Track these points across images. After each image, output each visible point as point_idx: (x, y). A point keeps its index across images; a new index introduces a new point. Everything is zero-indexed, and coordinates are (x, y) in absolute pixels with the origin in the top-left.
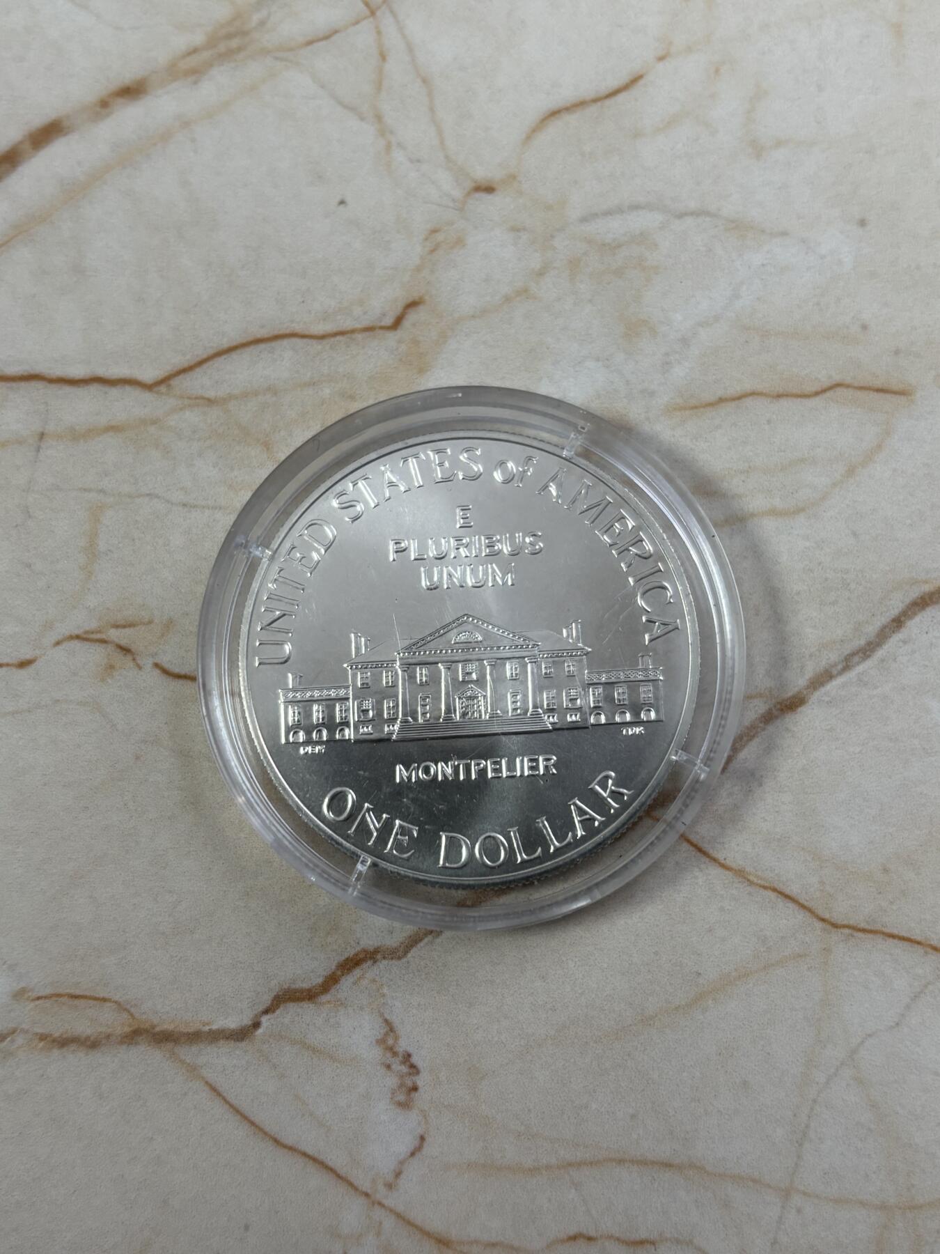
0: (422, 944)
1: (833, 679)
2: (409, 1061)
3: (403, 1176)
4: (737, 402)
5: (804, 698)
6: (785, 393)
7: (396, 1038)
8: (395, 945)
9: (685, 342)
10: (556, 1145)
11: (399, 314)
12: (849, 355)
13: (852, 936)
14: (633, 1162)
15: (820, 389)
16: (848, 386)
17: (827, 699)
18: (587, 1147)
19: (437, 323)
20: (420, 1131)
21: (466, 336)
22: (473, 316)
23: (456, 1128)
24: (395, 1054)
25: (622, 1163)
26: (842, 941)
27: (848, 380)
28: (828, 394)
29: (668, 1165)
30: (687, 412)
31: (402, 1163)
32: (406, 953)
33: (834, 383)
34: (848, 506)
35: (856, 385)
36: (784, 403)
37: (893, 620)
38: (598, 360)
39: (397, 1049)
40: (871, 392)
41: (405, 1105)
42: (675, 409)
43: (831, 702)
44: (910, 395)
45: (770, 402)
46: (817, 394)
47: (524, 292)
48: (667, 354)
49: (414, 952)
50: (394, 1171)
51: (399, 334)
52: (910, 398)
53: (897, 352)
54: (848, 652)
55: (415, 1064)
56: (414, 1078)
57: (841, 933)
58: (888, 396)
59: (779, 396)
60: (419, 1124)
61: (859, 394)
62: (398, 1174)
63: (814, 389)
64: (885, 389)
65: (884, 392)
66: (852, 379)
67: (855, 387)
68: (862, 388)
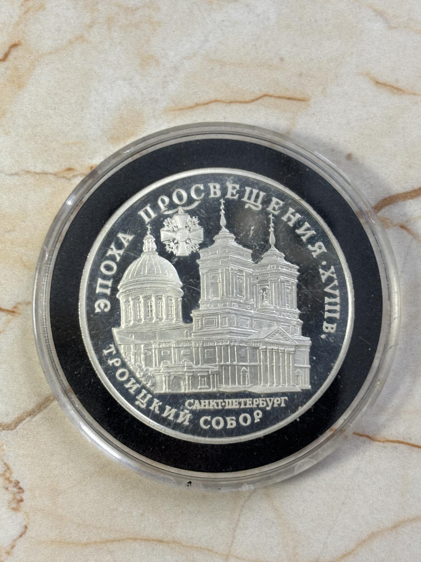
0: (25, 421)
2: (19, 486)
3: (16, 548)
4: (206, 106)
6: (234, 101)
7: (11, 473)
8: (9, 422)
9: (176, 68)
10: (100, 531)
11: (7, 51)
12: (273, 76)
14: (141, 539)
15: (254, 98)
16: (271, 96)
18: (117, 531)
19: (30, 57)
20: (24, 523)
21: (47, 64)
22: (51, 53)
23: (44, 521)
24: (10, 482)
25: (136, 541)
27: (271, 93)
28: (259, 101)
29: (161, 541)
30: (177, 112)
31: (15, 541)
32: (16, 426)
33: (263, 94)
35: (276, 95)
36: (234, 107)
38: (125, 80)
39: (11, 479)
40: (285, 99)
41: (15, 509)
42: (170, 110)
44: (308, 101)
45: (226, 106)
46: (253, 101)
47: (81, 38)
48: (165, 77)
49: (20, 426)
50: (11, 545)
51: (6, 64)
52: (307, 103)
53: (300, 75)
55: (22, 487)
56: (21, 495)
58: (294, 102)
59: (231, 102)
60: (24, 519)
61: (278, 101)
62: (13, 547)
63: (251, 98)
64: (293, 97)
65: (292, 99)
66: (274, 91)
67: (275, 97)
68: (279, 97)
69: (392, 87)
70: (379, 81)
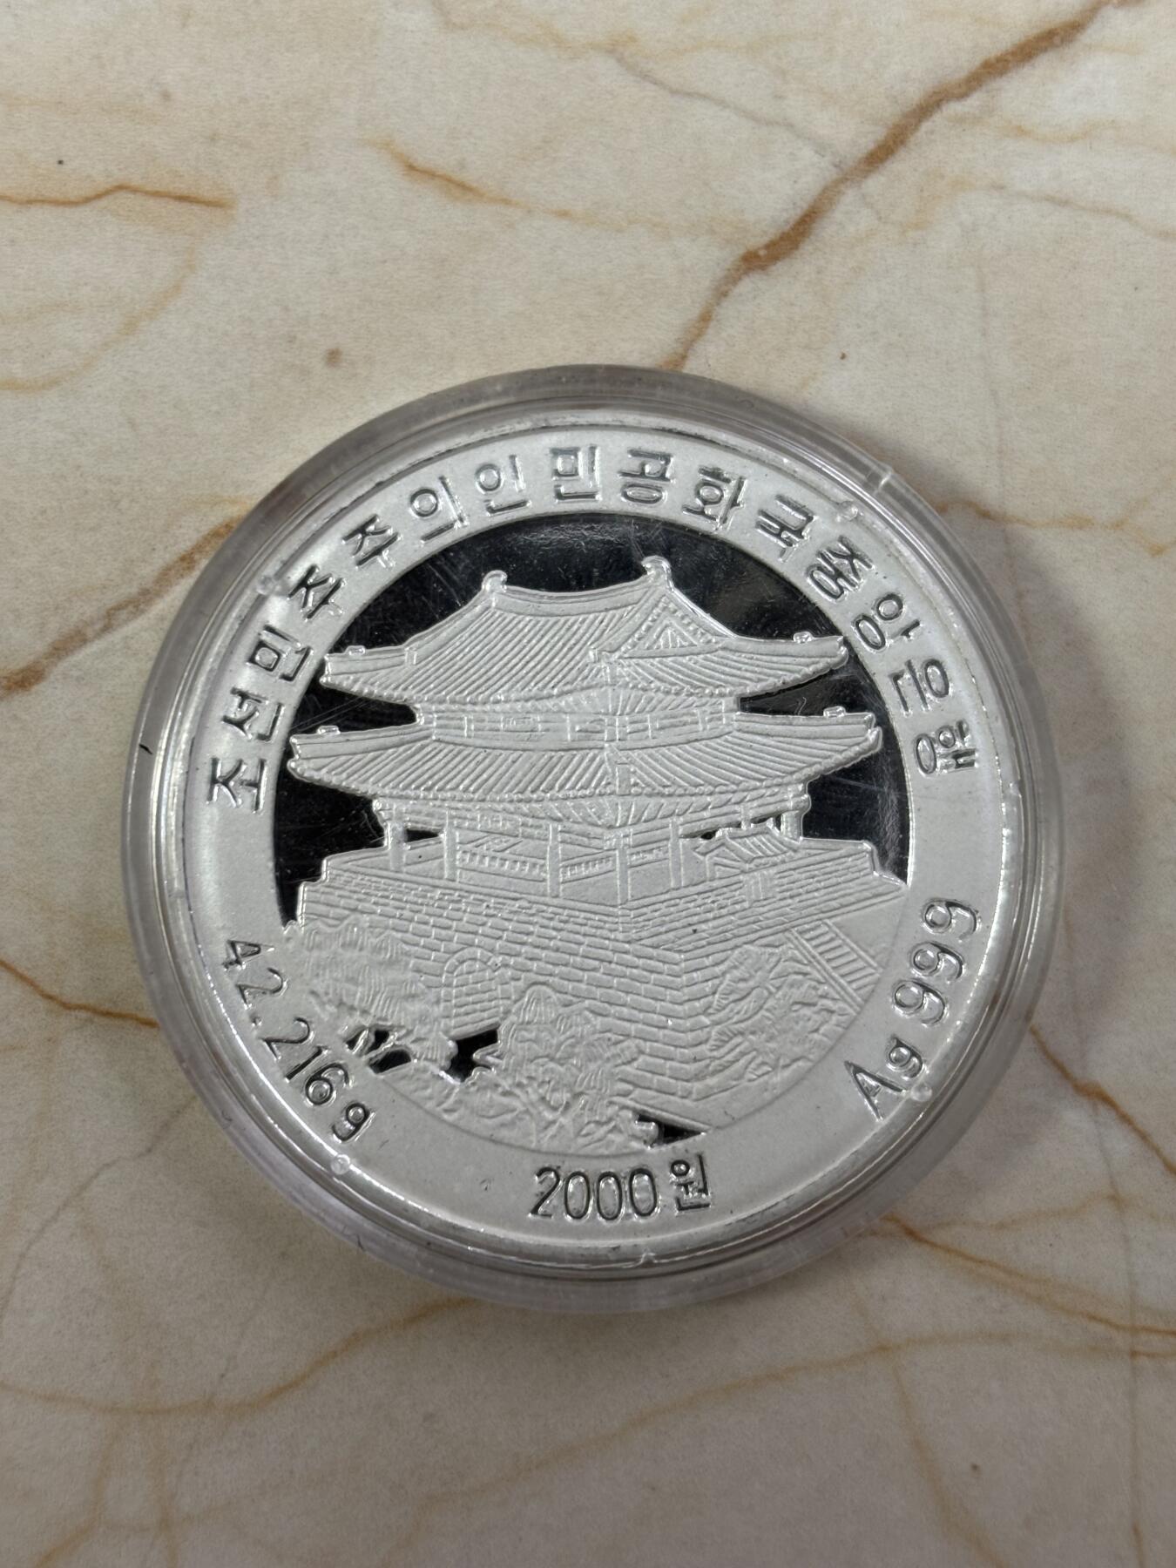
1: (88, 644)
5: (44, 670)
6: (40, 198)
12: (141, 140)
13: (92, 1022)
15: (90, 193)
16: (135, 190)
17: (75, 673)
26: (77, 1029)
27: (136, 181)
28: (104, 202)
33: (116, 184)
34: (126, 379)
35: (148, 188)
36: (38, 214)
37: (183, 559)
40: (171, 201)
43: (83, 679)
44: (231, 207)
45: (17, 212)
46: (87, 200)
52: (229, 212)
53: (213, 139)
54: (113, 604)
57: (76, 1018)
58: (196, 208)
59: (30, 202)
61: (151, 203)
63: (83, 193)
64: (192, 195)
65: (191, 202)
66: (142, 178)
67: (147, 193)
68: (157, 194)
69: (449, 180)
70: (415, 165)
